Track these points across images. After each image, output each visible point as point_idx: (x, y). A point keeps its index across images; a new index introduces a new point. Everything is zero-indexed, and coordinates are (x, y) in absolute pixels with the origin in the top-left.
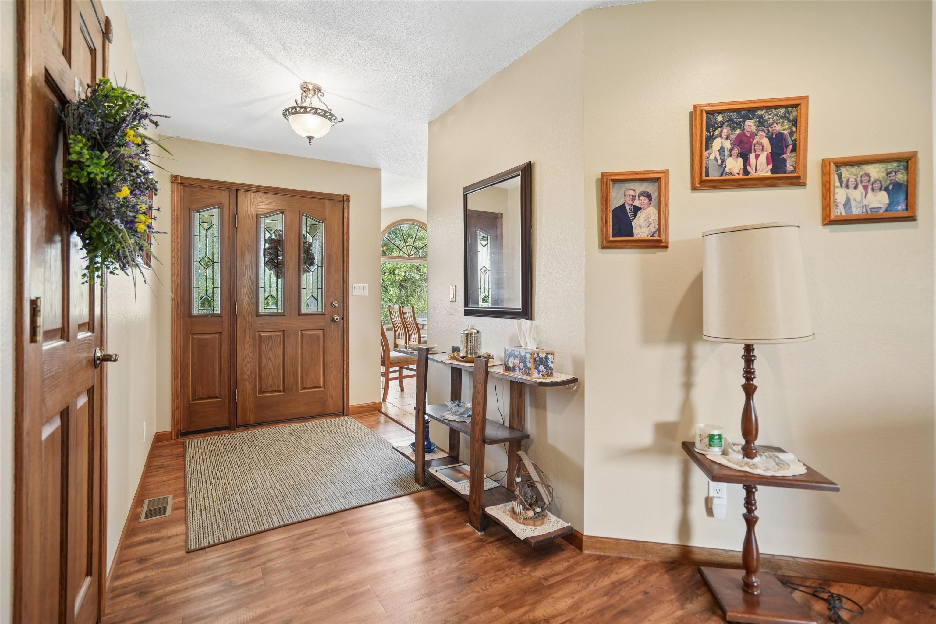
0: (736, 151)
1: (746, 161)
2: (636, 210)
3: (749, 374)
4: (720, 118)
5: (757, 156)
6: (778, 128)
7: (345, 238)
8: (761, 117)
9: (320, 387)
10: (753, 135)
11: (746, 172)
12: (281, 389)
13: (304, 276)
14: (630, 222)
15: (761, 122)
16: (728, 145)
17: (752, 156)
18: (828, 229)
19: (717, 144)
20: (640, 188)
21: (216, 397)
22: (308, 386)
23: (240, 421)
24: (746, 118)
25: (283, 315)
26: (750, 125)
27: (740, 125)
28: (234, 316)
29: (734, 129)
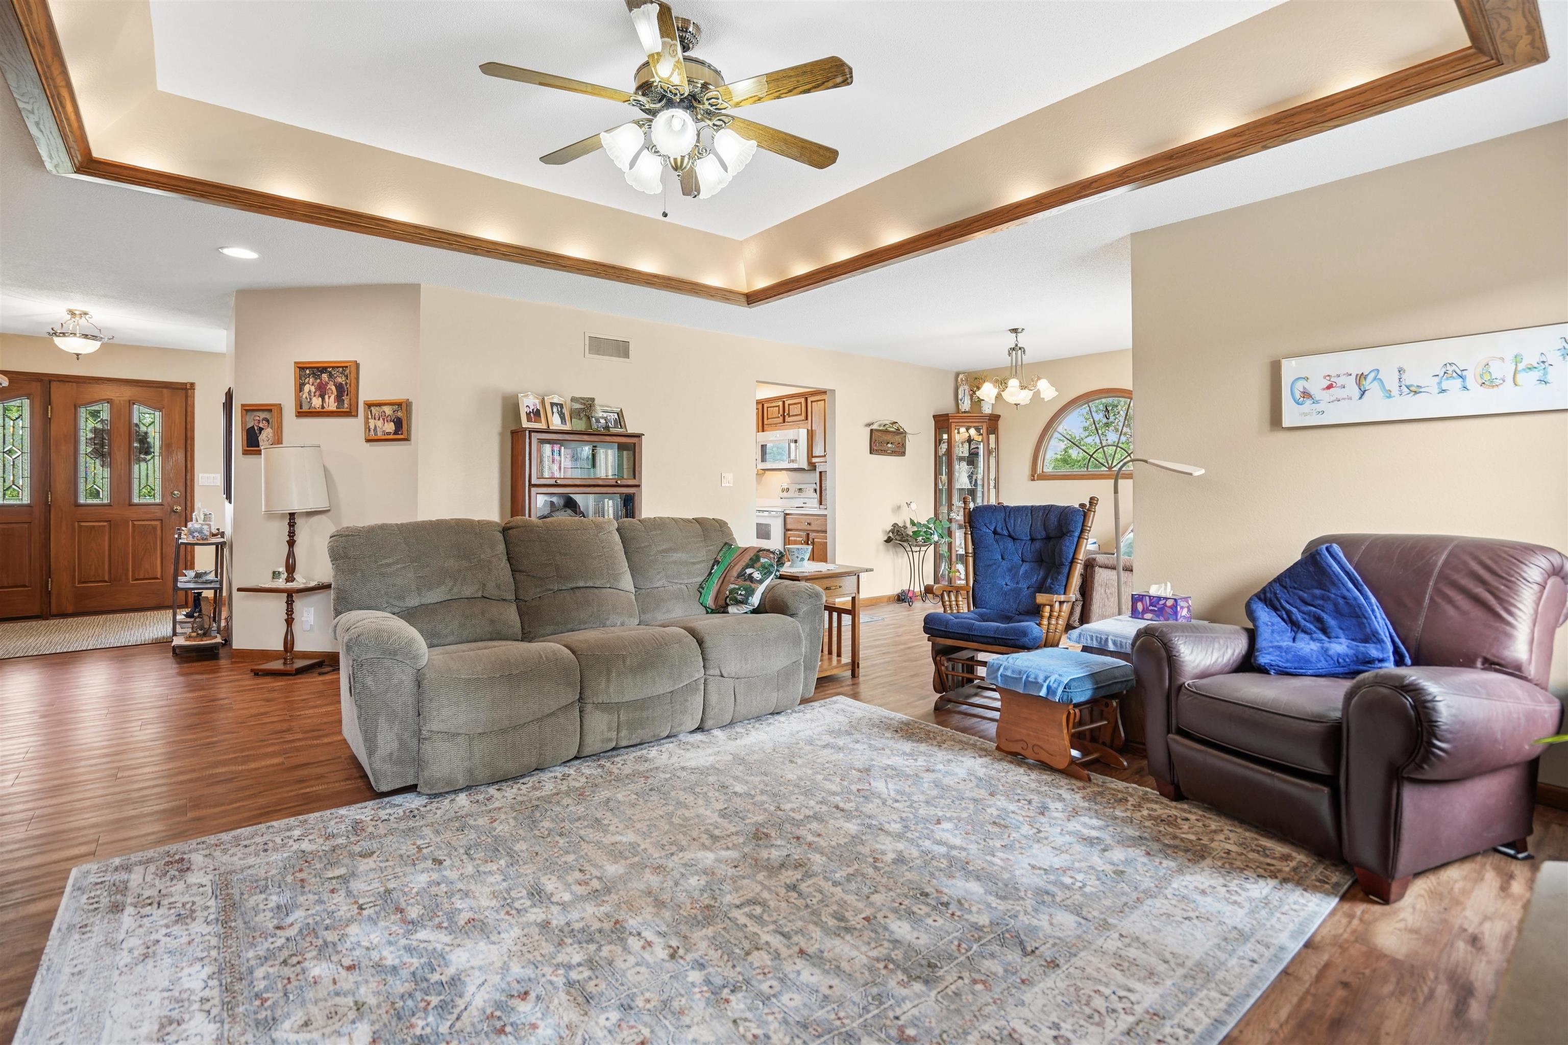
0: (318, 393)
1: (323, 399)
2: (261, 429)
3: (292, 534)
4: (308, 372)
5: (329, 397)
6: (339, 380)
7: (189, 427)
8: (330, 372)
9: (157, 578)
10: (327, 383)
11: (323, 407)
12: (107, 578)
13: (136, 467)
14: (258, 437)
15: (331, 376)
16: (313, 389)
17: (327, 397)
18: (368, 444)
19: (307, 388)
20: (263, 415)
21: (24, 586)
22: (141, 577)
23: (54, 610)
24: (322, 372)
25: (109, 505)
26: (325, 376)
27: (319, 377)
28: (48, 507)
29: (316, 379)
